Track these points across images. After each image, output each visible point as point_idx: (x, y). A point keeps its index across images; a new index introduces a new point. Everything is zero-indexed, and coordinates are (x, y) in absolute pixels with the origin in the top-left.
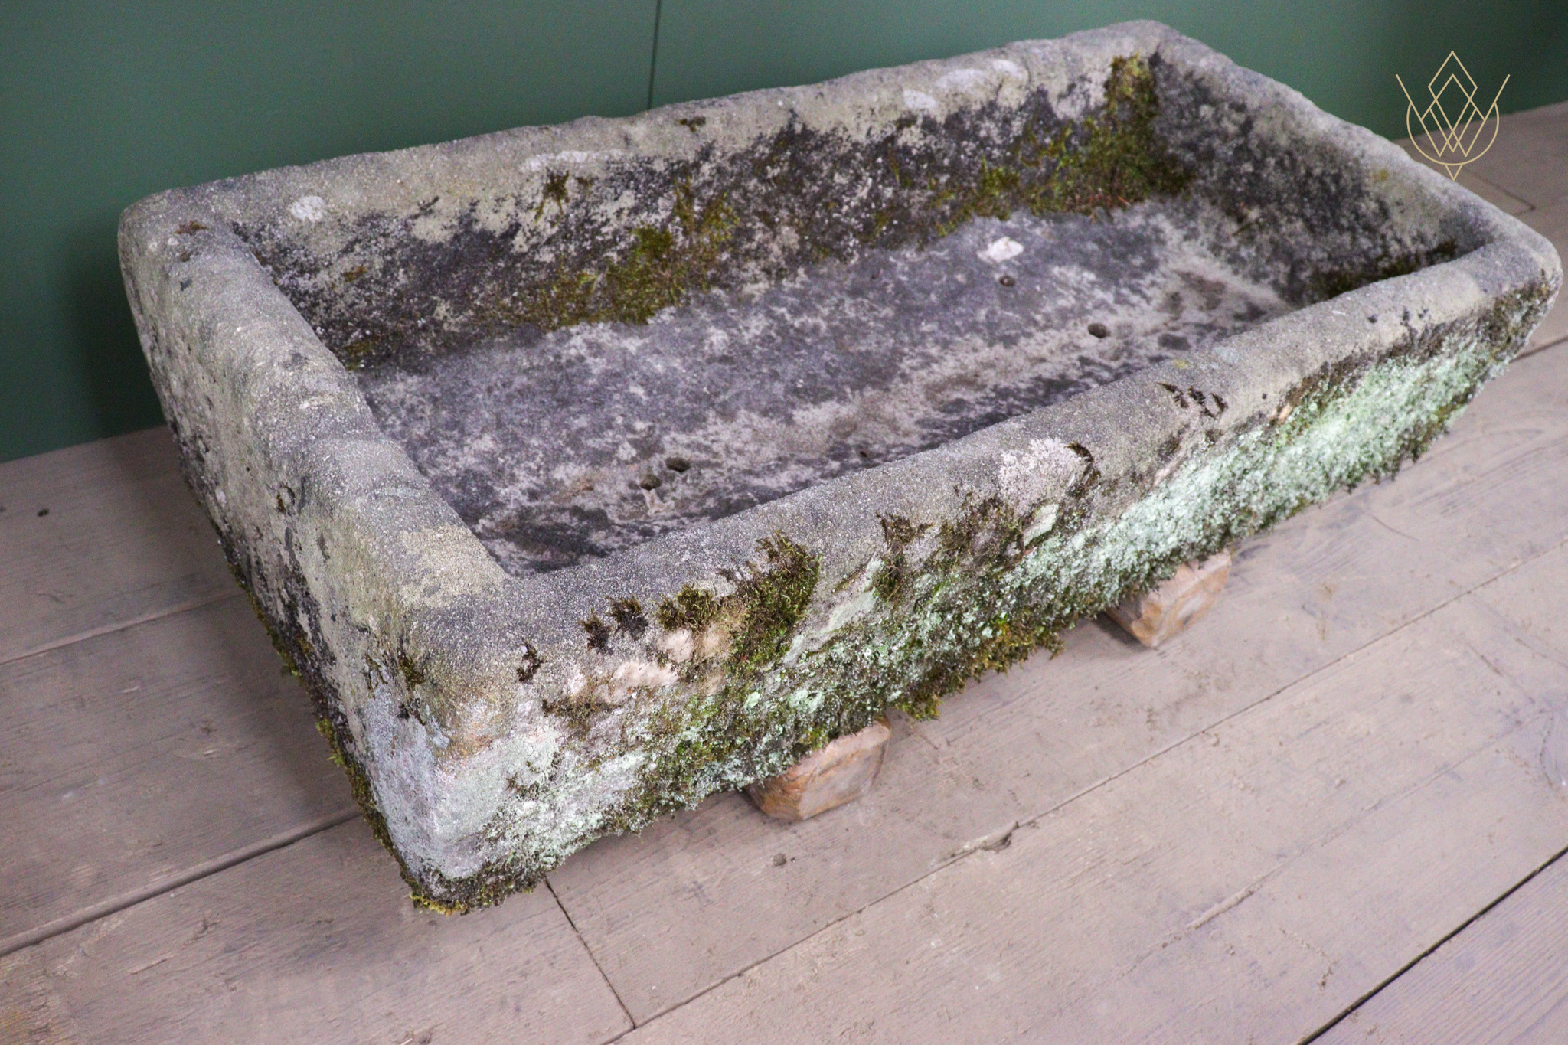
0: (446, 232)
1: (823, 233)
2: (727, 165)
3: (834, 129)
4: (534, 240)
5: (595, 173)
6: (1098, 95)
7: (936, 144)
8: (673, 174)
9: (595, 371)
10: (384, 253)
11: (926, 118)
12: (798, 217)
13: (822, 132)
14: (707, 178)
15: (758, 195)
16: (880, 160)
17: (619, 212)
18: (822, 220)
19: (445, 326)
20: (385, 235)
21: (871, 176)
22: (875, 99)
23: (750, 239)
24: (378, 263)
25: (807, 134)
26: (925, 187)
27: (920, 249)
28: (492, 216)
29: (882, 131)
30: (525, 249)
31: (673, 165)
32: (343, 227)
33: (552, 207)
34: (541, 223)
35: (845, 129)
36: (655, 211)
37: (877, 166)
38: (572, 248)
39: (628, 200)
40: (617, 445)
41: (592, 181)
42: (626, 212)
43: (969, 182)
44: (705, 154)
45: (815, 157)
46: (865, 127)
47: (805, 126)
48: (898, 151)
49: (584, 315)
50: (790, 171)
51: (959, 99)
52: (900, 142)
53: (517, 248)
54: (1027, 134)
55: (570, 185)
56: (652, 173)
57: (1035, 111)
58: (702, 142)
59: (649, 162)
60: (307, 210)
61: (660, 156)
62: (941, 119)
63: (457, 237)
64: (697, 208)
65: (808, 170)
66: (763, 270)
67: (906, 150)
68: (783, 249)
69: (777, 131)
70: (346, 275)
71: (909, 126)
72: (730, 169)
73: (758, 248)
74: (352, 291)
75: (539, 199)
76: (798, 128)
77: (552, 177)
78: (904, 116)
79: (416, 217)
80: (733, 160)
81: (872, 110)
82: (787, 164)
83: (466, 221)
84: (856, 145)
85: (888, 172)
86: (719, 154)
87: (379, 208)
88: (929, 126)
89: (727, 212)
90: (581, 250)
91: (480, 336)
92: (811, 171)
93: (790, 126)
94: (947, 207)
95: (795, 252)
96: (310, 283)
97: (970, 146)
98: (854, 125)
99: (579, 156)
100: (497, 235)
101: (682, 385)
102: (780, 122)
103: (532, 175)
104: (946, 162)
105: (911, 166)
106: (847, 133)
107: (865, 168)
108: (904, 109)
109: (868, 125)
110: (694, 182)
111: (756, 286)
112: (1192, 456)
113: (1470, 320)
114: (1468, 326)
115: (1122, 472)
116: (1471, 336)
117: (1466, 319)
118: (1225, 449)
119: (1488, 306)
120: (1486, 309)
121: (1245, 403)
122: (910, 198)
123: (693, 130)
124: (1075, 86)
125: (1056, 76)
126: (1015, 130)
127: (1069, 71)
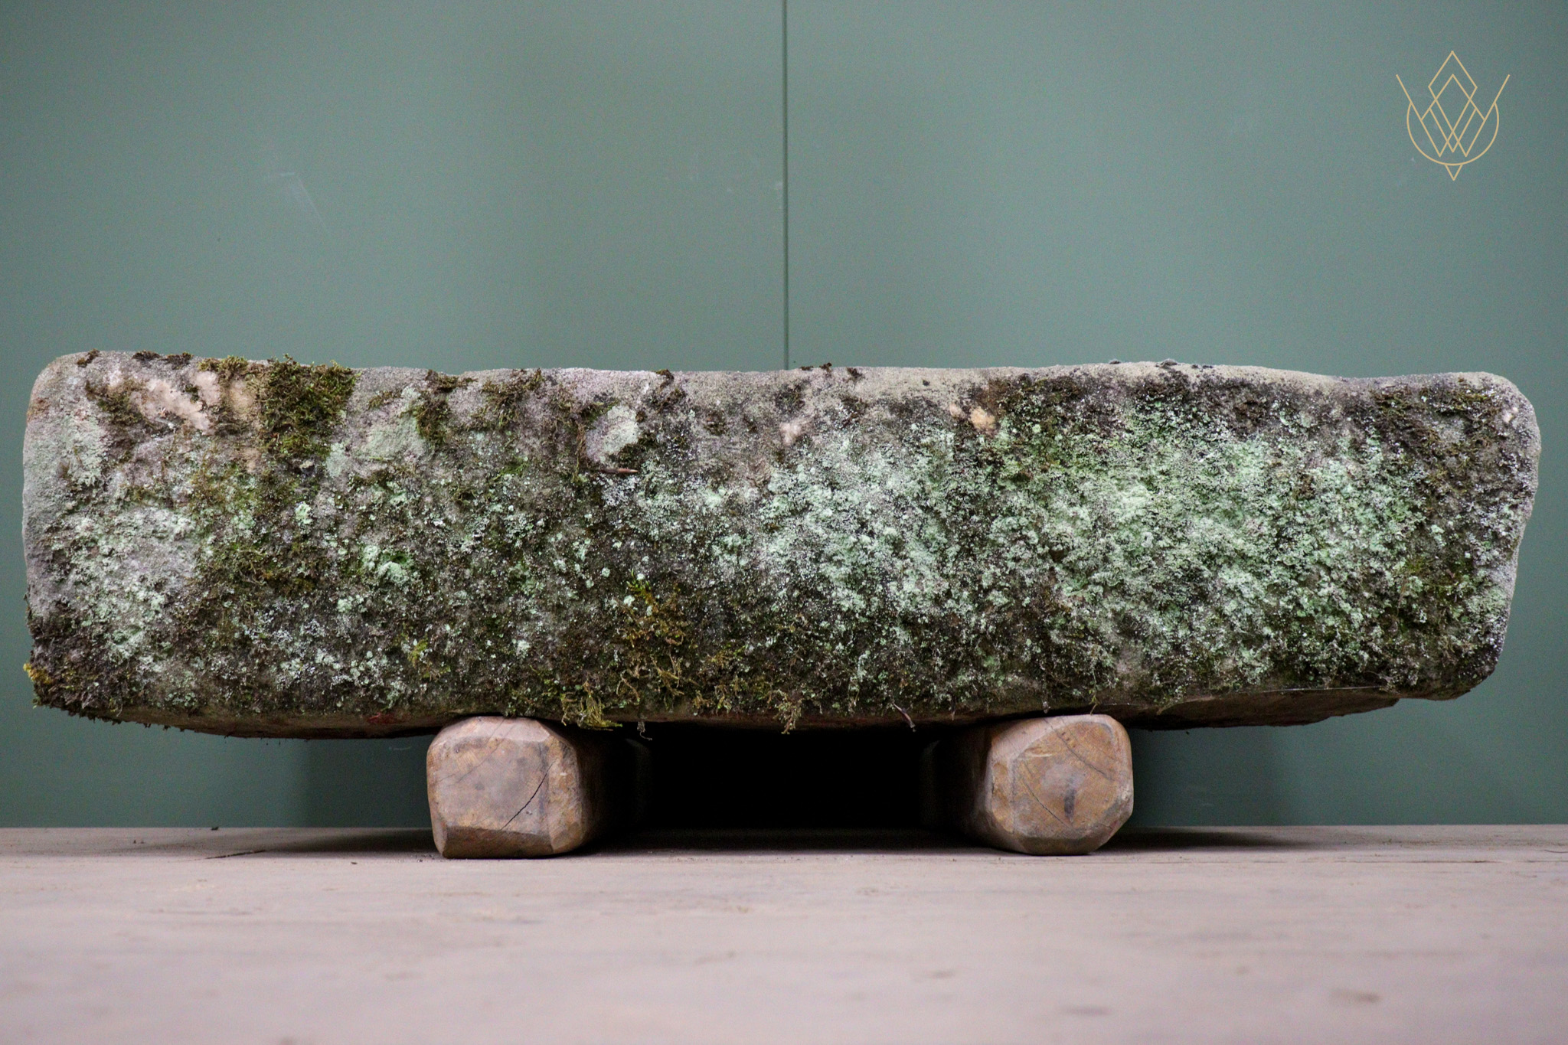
112: (829, 423)
113: (1321, 402)
114: (1323, 411)
115: (718, 403)
116: (1352, 431)
117: (1308, 397)
118: (891, 436)
119: (1354, 394)
120: (1352, 397)
121: (893, 381)
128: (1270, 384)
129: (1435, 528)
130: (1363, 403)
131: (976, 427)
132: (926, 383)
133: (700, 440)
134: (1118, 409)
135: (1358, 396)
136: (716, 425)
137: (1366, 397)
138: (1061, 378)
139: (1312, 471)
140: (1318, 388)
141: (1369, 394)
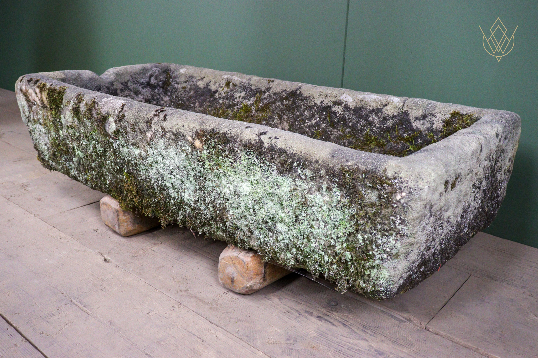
0: (203, 86)
2: (272, 95)
3: (310, 96)
4: (220, 96)
5: (237, 84)
6: (438, 125)
7: (348, 116)
8: (257, 92)
10: (191, 85)
11: (346, 105)
12: (290, 120)
13: (305, 96)
14: (266, 96)
15: (279, 108)
16: (324, 113)
17: (240, 97)
18: (298, 125)
19: (196, 109)
20: (192, 82)
21: (319, 117)
22: (330, 92)
23: (273, 121)
24: (189, 87)
25: (300, 94)
26: (339, 130)
28: (213, 86)
29: (327, 103)
30: (217, 97)
31: (257, 89)
32: (186, 77)
33: (226, 89)
34: (222, 92)
35: (314, 98)
36: (250, 100)
37: (322, 115)
38: (227, 102)
39: (243, 94)
41: (236, 86)
42: (241, 97)
43: (359, 136)
44: (268, 89)
45: (300, 103)
46: (321, 99)
47: (301, 92)
48: (332, 112)
50: (291, 105)
51: (363, 103)
52: (333, 109)
53: (216, 96)
54: (393, 128)
55: (231, 84)
56: (251, 89)
57: (401, 120)
58: (268, 86)
59: (251, 85)
60: (182, 71)
62: (352, 107)
63: (204, 88)
64: (261, 105)
65: (298, 106)
67: (335, 113)
69: (291, 90)
70: (183, 87)
71: (339, 105)
72: (273, 96)
73: (274, 124)
74: (183, 91)
75: (224, 86)
76: (298, 92)
77: (228, 80)
78: (337, 101)
79: (199, 80)
80: (275, 94)
81: (327, 95)
82: (291, 102)
83: (208, 85)
84: (315, 104)
85: (326, 118)
86: (271, 91)
87: (194, 75)
88: (347, 108)
89: (269, 110)
90: (229, 103)
92: (298, 107)
93: (296, 90)
94: (347, 142)
96: (177, 86)
97: (363, 122)
98: (317, 97)
99: (236, 78)
100: (212, 91)
102: (294, 88)
103: (224, 79)
104: (351, 124)
105: (335, 120)
106: (314, 99)
107: (317, 114)
108: (339, 98)
109: (323, 99)
110: (263, 97)
112: (158, 135)
113: (317, 166)
114: (317, 171)
115: (132, 121)
116: (327, 183)
117: (311, 163)
118: (174, 144)
119: (332, 165)
120: (330, 167)
121: (174, 123)
122: (332, 132)
123: (269, 82)
124: (427, 117)
125: (416, 109)
126: (388, 124)
127: (425, 109)
128: (295, 154)
129: (359, 236)
130: (335, 171)
131: (197, 147)
132: (183, 126)
133: (129, 133)
134: (239, 151)
135: (333, 167)
136: (133, 128)
137: (337, 168)
138: (223, 133)
139: (310, 196)
140: (317, 159)
141: (339, 166)
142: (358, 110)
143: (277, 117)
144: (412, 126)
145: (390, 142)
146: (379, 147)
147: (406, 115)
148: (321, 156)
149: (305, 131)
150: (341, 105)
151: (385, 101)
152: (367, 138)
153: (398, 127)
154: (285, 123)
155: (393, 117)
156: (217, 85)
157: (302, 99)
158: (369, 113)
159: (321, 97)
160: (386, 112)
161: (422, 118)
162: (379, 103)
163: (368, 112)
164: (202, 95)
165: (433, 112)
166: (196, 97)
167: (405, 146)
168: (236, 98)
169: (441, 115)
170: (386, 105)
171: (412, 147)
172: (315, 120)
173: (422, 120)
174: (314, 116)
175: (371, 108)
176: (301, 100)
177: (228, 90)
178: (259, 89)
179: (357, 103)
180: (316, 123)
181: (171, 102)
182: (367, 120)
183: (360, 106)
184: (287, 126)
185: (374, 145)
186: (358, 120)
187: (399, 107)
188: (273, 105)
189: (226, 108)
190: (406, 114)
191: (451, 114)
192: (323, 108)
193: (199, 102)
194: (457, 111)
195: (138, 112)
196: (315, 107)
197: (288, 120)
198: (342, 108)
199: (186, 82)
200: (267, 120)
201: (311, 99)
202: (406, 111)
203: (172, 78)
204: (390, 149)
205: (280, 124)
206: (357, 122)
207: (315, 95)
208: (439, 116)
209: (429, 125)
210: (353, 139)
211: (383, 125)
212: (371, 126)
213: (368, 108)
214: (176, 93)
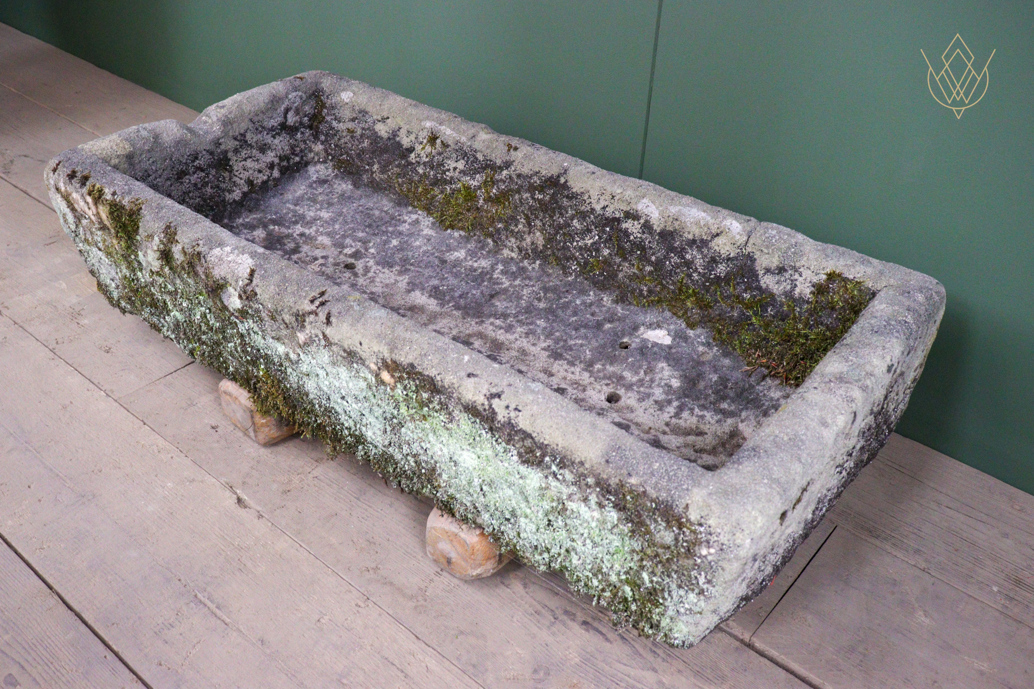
0: (386, 134)
1: (558, 250)
2: (515, 177)
3: (582, 193)
4: (418, 159)
5: (450, 143)
6: (804, 289)
7: (650, 242)
8: (487, 166)
9: (400, 228)
10: (363, 129)
11: (647, 221)
12: (546, 230)
13: (574, 190)
14: (503, 177)
15: (527, 203)
16: (608, 229)
17: (455, 169)
18: (560, 242)
19: (374, 175)
20: (366, 122)
21: (598, 235)
22: (619, 191)
23: (516, 226)
24: (359, 131)
25: (565, 186)
26: (633, 265)
27: (616, 302)
28: (405, 137)
29: (613, 212)
30: (414, 161)
31: (487, 160)
32: (353, 110)
33: (428, 149)
34: (422, 154)
35: (590, 197)
36: (474, 179)
37: (604, 232)
38: (432, 173)
39: (461, 165)
40: (352, 246)
41: (448, 146)
42: (458, 170)
43: (668, 283)
44: (508, 165)
45: (565, 202)
46: (603, 203)
47: (566, 181)
48: (621, 230)
49: (428, 210)
50: (549, 202)
51: (676, 224)
52: (624, 226)
53: (411, 159)
54: (727, 279)
55: (438, 141)
56: (477, 159)
57: (741, 268)
58: (508, 158)
59: (476, 151)
60: (346, 96)
61: (482, 152)
62: (657, 228)
63: (389, 138)
64: (494, 191)
65: (560, 207)
66: (518, 247)
67: (626, 233)
68: (533, 243)
69: (549, 175)
70: (348, 129)
71: (634, 220)
72: (516, 180)
73: (517, 232)
74: (348, 137)
75: (425, 141)
76: (562, 180)
77: (432, 133)
78: (632, 211)
79: (379, 121)
80: (519, 176)
81: (613, 197)
82: (548, 196)
83: (395, 134)
84: (593, 210)
85: (611, 239)
86: (513, 169)
87: (367, 109)
88: (647, 227)
89: (509, 203)
90: (435, 176)
91: (385, 189)
92: (561, 210)
93: (558, 176)
94: (645, 289)
95: (539, 250)
96: (336, 125)
97: (675, 259)
98: (596, 197)
99: (449, 132)
100: (404, 147)
101: (410, 254)
102: (554, 171)
103: (425, 128)
104: (653, 258)
105: (627, 246)
106: (591, 200)
107: (596, 228)
108: (634, 207)
109: (606, 203)
110: (497, 177)
111: (509, 253)
112: (318, 342)
114: (582, 476)
115: (269, 306)
116: (598, 497)
117: (573, 463)
118: (346, 364)
119: (605, 477)
120: (603, 478)
121: (345, 334)
122: (620, 265)
123: (509, 150)
124: (786, 271)
125: (768, 254)
126: (719, 270)
127: (783, 256)
128: (546, 445)
129: (645, 575)
130: (609, 485)
131: (385, 381)
132: (361, 344)
133: (266, 320)
134: (456, 412)
136: (272, 316)
137: (613, 481)
138: (428, 376)
139: (570, 503)
140: (583, 460)
141: (617, 481)
142: (667, 236)
143: (522, 220)
144: (759, 282)
145: (719, 302)
146: (701, 308)
147: (751, 261)
148: (588, 458)
149: (573, 255)
150: (638, 220)
151: (716, 226)
152: (680, 290)
153: (735, 279)
154: (538, 234)
155: (728, 260)
156: (412, 137)
157: (568, 195)
158: (686, 245)
159: (602, 198)
160: (716, 248)
161: (777, 272)
162: (706, 229)
163: (684, 243)
164: (384, 150)
165: (798, 264)
166: (373, 153)
167: (744, 314)
168: (448, 170)
169: (810, 272)
170: (718, 235)
171: (756, 319)
172: (591, 239)
173: (778, 274)
174: (589, 231)
175: (690, 237)
176: (567, 197)
177: (433, 151)
178: (491, 161)
179: (666, 222)
180: (593, 244)
181: (328, 154)
182: (683, 258)
183: (672, 230)
184: (541, 238)
185: (692, 303)
186: (667, 253)
187: (739, 244)
188: (517, 196)
189: (431, 185)
190: (751, 258)
191: (827, 274)
192: (606, 219)
193: (379, 163)
194: (837, 272)
195: (279, 294)
196: (592, 216)
197: (543, 230)
198: (640, 226)
199: (353, 120)
200: (506, 222)
201: (585, 198)
202: (751, 254)
203: (326, 108)
204: (719, 315)
205: (529, 233)
206: (665, 257)
207: (591, 192)
208: (807, 274)
209: (789, 287)
210: (656, 286)
211: (711, 271)
212: (689, 268)
213: (686, 235)
214: (336, 138)
